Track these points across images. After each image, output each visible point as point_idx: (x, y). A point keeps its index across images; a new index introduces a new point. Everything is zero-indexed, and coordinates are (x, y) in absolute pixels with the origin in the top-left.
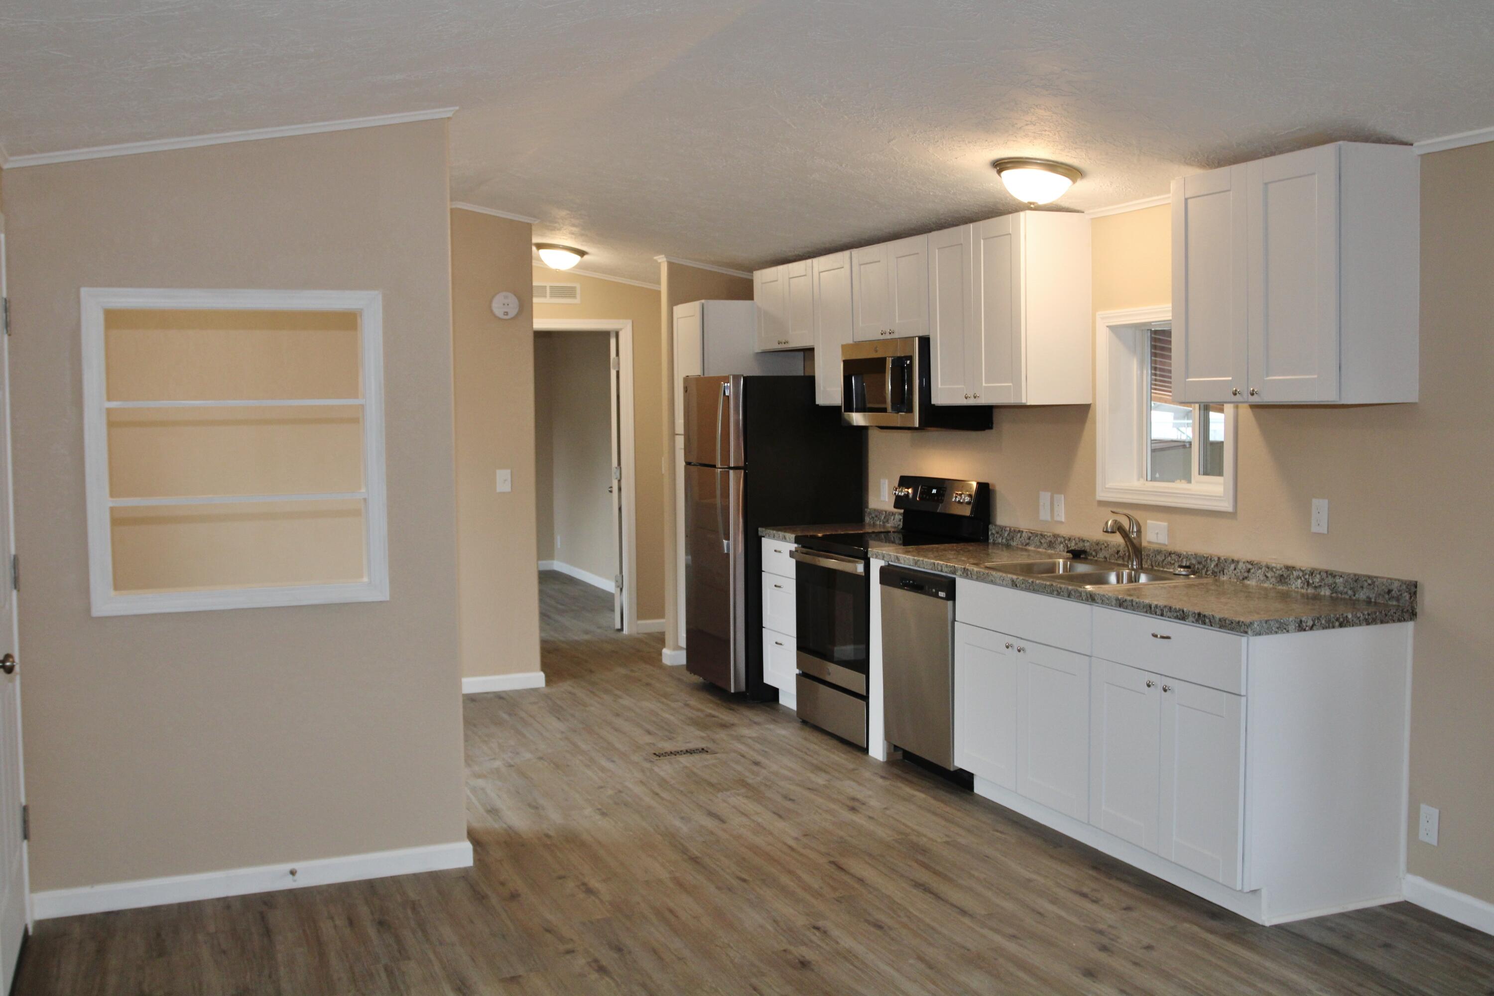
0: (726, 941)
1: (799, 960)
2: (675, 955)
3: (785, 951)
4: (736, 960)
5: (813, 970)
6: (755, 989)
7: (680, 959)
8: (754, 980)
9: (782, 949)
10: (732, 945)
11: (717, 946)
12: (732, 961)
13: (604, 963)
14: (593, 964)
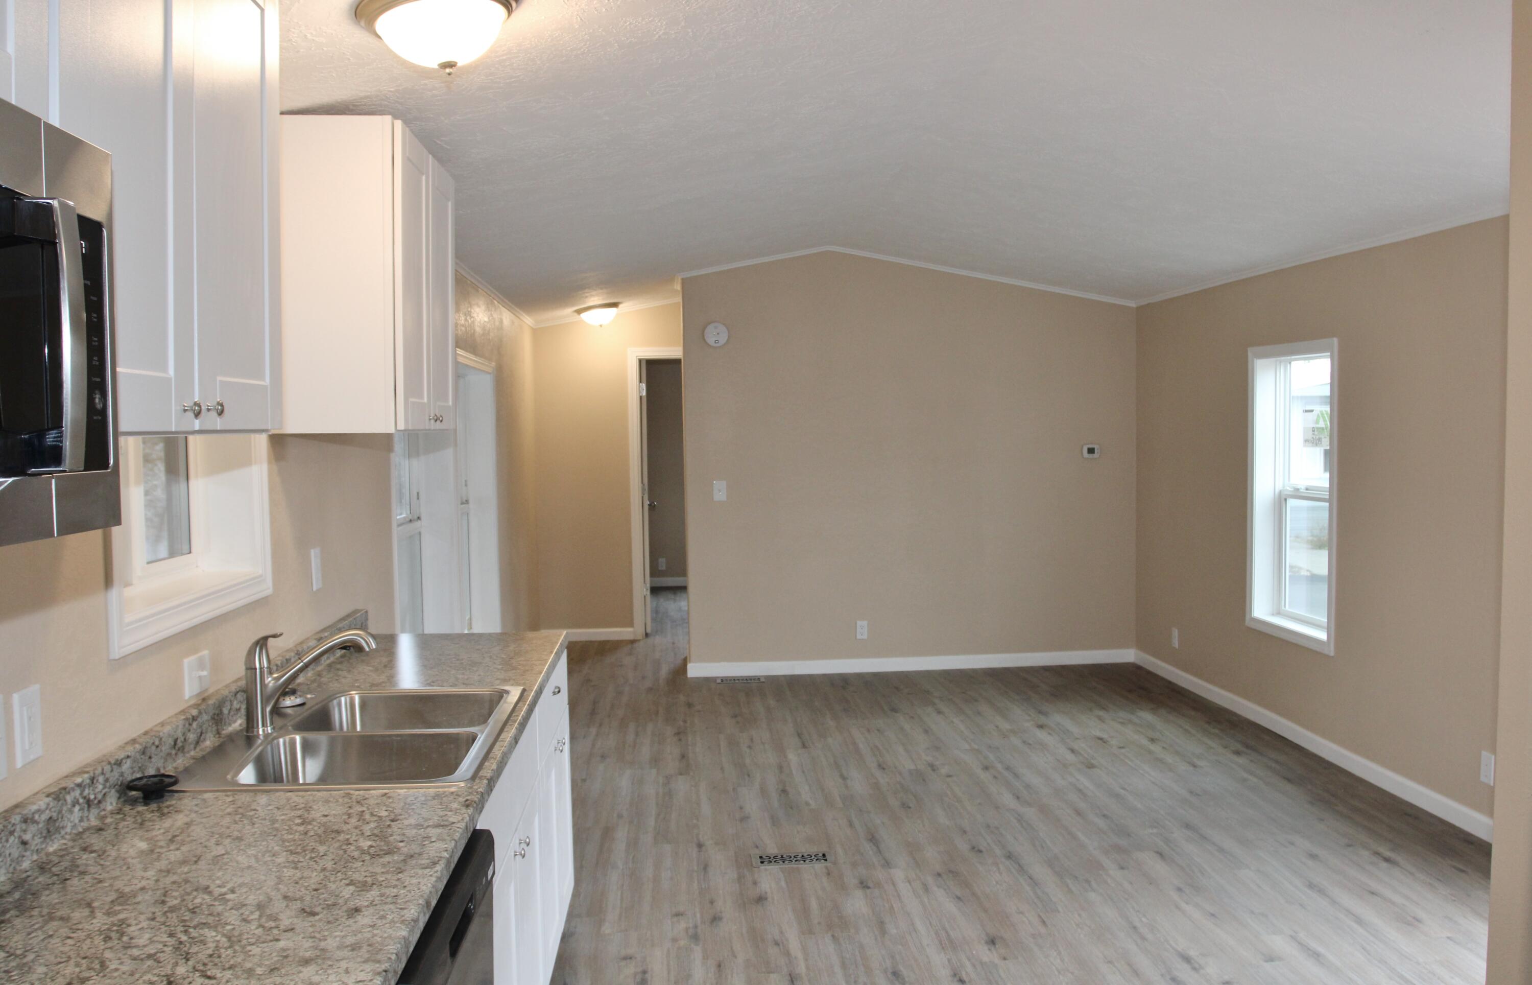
0: (1061, 978)
1: (995, 947)
2: (1115, 966)
3: (1005, 959)
4: (1055, 954)
5: (987, 934)
6: (1044, 922)
7: (1110, 962)
8: (1043, 930)
9: (1007, 961)
10: (1056, 973)
11: (1072, 973)
12: (1059, 953)
13: (1186, 966)
14: (1197, 966)
